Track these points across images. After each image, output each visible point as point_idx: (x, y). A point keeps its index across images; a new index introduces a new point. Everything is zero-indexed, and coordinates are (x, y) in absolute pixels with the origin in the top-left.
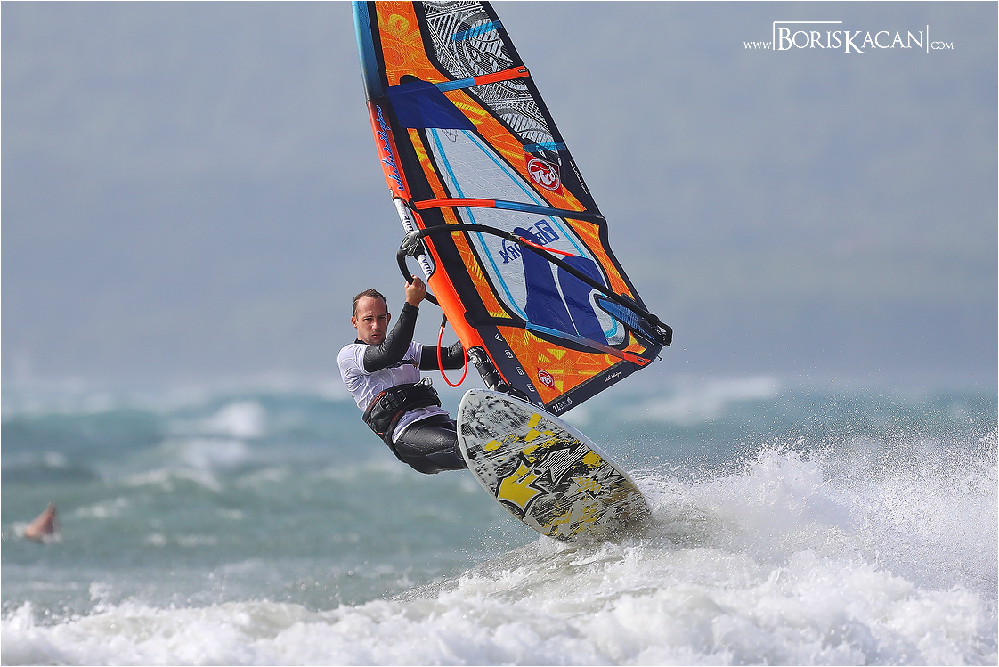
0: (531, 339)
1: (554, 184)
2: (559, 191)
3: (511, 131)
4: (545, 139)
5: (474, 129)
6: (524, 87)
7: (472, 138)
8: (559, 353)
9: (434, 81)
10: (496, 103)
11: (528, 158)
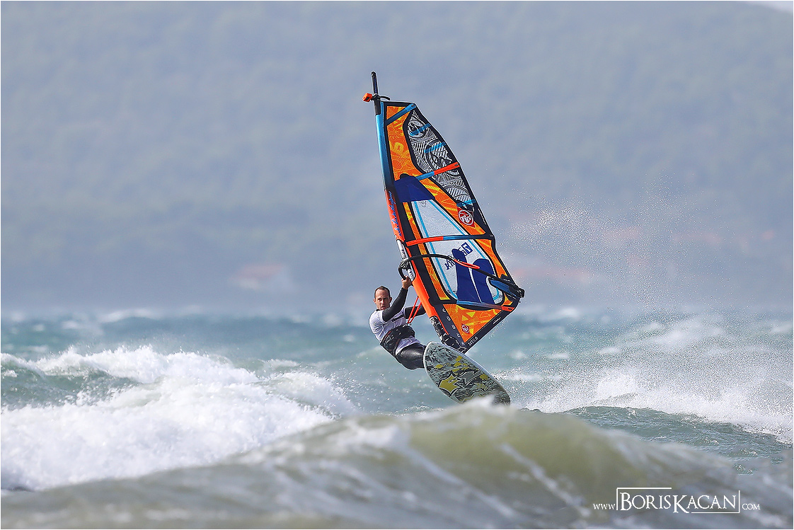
0: (459, 309)
1: (471, 221)
2: (473, 225)
3: (451, 197)
4: (466, 199)
5: (433, 198)
6: (457, 173)
7: (432, 203)
8: (472, 314)
9: (415, 176)
10: (444, 183)
11: (459, 210)
